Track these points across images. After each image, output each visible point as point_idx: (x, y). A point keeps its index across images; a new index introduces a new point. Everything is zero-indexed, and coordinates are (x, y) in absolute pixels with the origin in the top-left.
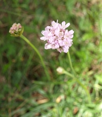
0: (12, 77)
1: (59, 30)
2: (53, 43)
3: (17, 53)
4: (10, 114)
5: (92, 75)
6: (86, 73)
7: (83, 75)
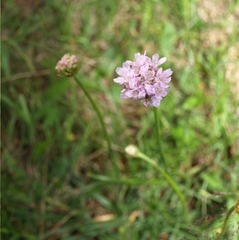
0: (50, 169)
1: (148, 68)
2: (136, 89)
3: (62, 122)
4: (42, 236)
5: (197, 175)
6: (186, 170)
7: (181, 171)
